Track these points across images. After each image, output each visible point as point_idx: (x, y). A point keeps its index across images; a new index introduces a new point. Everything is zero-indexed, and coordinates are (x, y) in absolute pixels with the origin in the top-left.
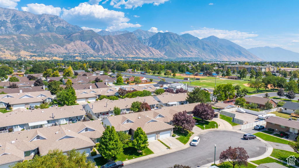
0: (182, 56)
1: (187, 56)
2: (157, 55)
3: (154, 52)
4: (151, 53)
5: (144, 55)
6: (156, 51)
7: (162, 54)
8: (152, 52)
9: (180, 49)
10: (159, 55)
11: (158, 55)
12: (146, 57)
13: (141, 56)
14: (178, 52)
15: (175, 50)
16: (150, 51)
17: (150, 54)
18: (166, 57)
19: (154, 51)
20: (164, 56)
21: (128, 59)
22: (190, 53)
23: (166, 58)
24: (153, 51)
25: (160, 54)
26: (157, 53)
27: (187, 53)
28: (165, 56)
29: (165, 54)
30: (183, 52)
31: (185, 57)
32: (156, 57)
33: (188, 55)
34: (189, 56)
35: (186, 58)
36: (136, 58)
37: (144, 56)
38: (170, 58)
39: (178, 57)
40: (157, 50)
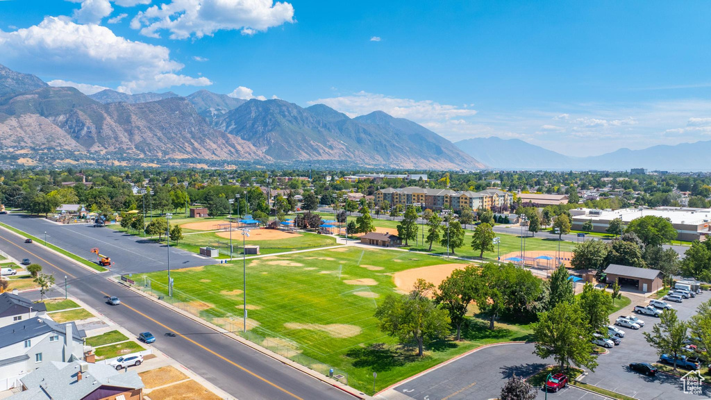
0: (308, 157)
1: (320, 158)
2: (247, 155)
3: (239, 147)
4: (232, 150)
5: (214, 153)
6: (244, 145)
7: (259, 153)
8: (234, 147)
9: (305, 140)
10: (252, 154)
11: (250, 154)
12: (219, 159)
13: (207, 158)
14: (299, 147)
15: (292, 142)
16: (229, 145)
17: (230, 151)
18: (271, 160)
19: (239, 144)
20: (265, 157)
21: (171, 164)
22: (327, 150)
23: (270, 162)
24: (236, 145)
25: (254, 153)
26: (248, 150)
27: (321, 151)
28: (268, 157)
29: (267, 152)
30: (312, 146)
31: (316, 158)
32: (244, 160)
33: (322, 154)
34: (325, 157)
35: (318, 162)
36: (193, 161)
37: (213, 156)
38: (279, 161)
39: (300, 158)
40: (248, 143)
